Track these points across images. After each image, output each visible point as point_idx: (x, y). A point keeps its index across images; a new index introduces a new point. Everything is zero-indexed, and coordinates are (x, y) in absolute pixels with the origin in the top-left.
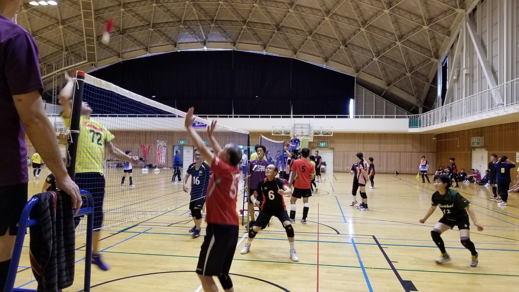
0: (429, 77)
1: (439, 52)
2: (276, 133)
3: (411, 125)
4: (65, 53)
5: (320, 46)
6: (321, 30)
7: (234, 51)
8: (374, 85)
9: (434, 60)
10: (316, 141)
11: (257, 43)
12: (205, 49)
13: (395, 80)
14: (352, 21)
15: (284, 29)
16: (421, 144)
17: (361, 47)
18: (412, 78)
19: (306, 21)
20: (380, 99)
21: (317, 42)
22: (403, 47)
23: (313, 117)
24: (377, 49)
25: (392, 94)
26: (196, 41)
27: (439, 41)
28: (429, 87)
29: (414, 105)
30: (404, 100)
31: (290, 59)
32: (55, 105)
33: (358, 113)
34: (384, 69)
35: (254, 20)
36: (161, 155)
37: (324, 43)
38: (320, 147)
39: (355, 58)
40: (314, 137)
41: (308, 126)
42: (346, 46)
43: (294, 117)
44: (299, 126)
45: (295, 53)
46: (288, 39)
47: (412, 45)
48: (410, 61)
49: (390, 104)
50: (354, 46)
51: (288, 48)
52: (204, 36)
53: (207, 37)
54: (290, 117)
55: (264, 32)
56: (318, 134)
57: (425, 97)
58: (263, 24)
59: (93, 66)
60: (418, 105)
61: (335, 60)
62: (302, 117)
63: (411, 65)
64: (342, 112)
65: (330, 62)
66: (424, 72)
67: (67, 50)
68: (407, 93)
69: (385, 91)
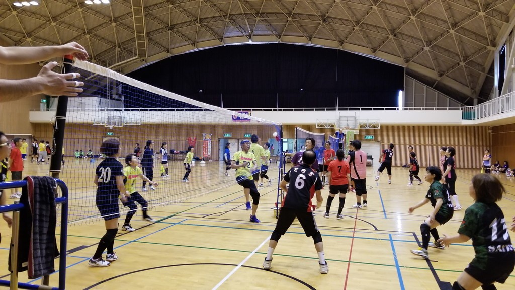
0: (485, 66)
1: (496, 39)
2: (321, 126)
3: (464, 117)
4: (118, 49)
5: (367, 36)
6: (368, 19)
7: (279, 43)
8: (425, 76)
9: (490, 48)
10: (363, 134)
11: (302, 34)
12: (251, 42)
13: (448, 70)
14: (402, 9)
15: (330, 20)
16: (475, 137)
17: (411, 37)
18: (466, 68)
19: (353, 10)
20: (431, 90)
21: (365, 32)
22: (456, 36)
23: (359, 109)
24: (428, 38)
25: (445, 85)
26: (242, 34)
27: (496, 28)
28: (485, 77)
30: (457, 91)
31: (337, 50)
32: (110, 100)
33: (408, 105)
34: (436, 59)
35: (299, 11)
36: (206, 147)
37: (373, 33)
38: (367, 140)
39: (405, 48)
40: (360, 130)
41: (353, 119)
42: (395, 36)
43: (339, 109)
44: (345, 119)
45: (342, 44)
46: (334, 29)
47: (466, 32)
48: (464, 50)
49: (442, 95)
50: (404, 36)
51: (334, 39)
52: (249, 30)
53: (252, 31)
54: (335, 110)
55: (309, 24)
56: (364, 127)
57: (481, 87)
58: (309, 15)
59: (144, 62)
60: (473, 96)
61: (384, 50)
62: (347, 109)
63: (465, 53)
64: (390, 103)
65: (377, 52)
66: (480, 61)
67: (119, 47)
68: (461, 83)
69: (437, 82)
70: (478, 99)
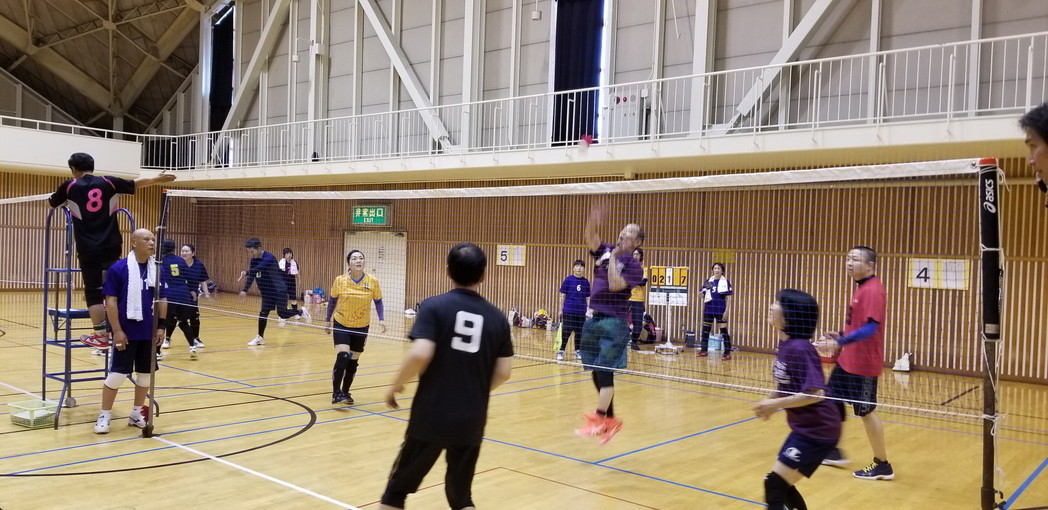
3: (147, 160)
13: (61, 32)
18: (115, 36)
28: (155, 69)
29: (100, 110)
49: (35, 97)
66: (148, 28)
68: (88, 74)
69: (25, 57)
70: (125, 118)
